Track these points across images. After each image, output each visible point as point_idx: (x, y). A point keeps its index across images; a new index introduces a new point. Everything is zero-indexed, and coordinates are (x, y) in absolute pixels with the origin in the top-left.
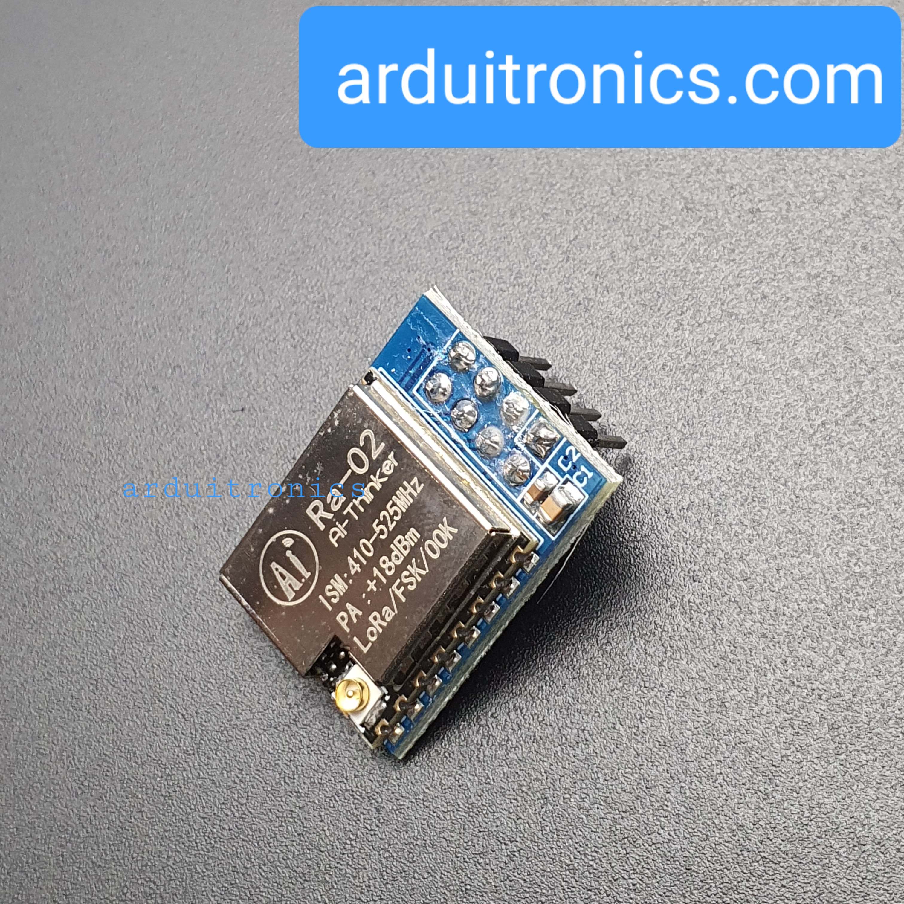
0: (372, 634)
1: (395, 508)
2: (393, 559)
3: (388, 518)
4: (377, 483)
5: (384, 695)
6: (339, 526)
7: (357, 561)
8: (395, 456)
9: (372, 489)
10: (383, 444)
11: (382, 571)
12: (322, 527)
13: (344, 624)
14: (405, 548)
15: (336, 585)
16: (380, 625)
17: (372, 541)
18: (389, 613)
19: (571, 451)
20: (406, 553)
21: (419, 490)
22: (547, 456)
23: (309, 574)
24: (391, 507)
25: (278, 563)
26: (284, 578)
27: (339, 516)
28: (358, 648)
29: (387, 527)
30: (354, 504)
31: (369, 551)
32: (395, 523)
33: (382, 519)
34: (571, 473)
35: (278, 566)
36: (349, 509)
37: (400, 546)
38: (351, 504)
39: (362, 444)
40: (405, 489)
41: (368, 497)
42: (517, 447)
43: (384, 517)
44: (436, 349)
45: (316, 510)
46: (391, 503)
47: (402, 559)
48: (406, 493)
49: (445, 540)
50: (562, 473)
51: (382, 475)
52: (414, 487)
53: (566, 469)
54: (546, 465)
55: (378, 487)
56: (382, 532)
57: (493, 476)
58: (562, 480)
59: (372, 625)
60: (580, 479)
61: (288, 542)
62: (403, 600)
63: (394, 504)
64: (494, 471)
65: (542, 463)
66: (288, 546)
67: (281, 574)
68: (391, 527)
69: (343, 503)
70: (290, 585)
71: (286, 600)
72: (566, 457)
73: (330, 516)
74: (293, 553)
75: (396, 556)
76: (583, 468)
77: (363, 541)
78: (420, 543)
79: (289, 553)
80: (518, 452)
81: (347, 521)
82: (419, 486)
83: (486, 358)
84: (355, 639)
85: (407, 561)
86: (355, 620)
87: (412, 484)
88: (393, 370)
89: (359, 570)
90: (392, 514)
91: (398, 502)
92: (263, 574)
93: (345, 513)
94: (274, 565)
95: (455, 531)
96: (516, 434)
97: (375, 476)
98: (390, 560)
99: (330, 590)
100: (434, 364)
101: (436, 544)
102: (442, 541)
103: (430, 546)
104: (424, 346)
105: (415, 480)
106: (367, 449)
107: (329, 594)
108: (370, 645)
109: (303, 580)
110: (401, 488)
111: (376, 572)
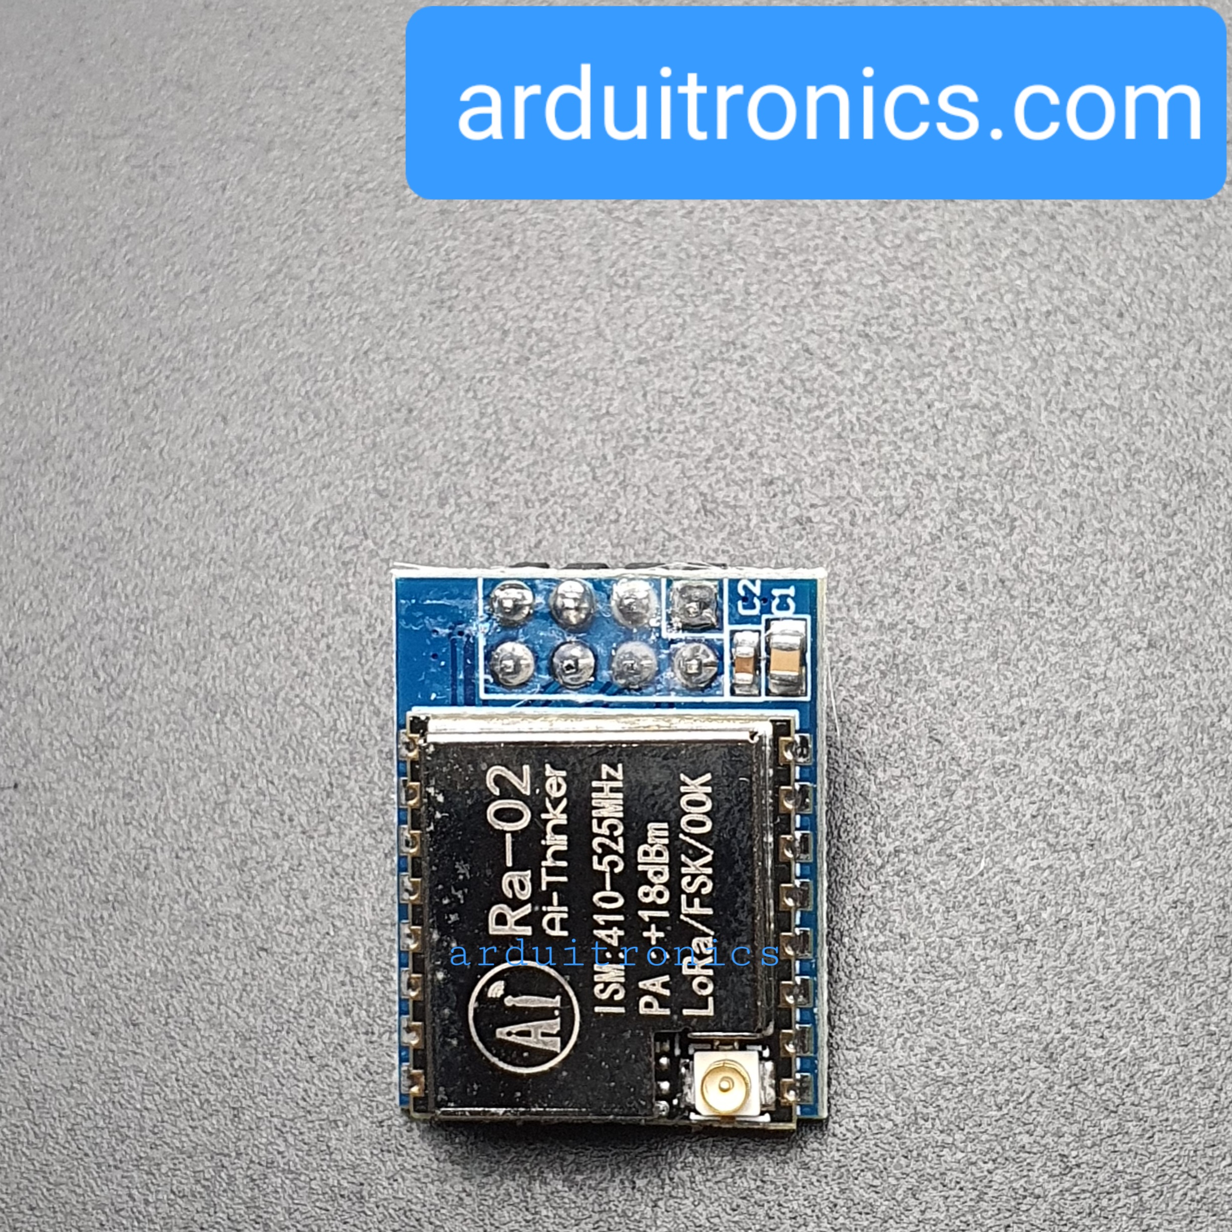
0: (703, 986)
1: (606, 823)
2: (654, 880)
3: (607, 842)
4: (556, 816)
5: (760, 1053)
6: (550, 909)
7: (609, 925)
8: (554, 767)
9: (557, 830)
10: (526, 768)
11: (653, 906)
12: (527, 931)
13: (656, 1010)
14: (659, 854)
15: (606, 978)
16: (704, 967)
17: (608, 886)
18: (704, 943)
19: (745, 587)
20: (665, 858)
21: (619, 775)
22: (720, 619)
23: (558, 998)
24: (600, 826)
25: (504, 1025)
26: (527, 1034)
27: (540, 898)
28: (700, 1017)
29: (616, 853)
30: (547, 868)
31: (615, 900)
32: (621, 840)
33: (599, 851)
34: (766, 610)
35: (507, 1029)
36: (545, 879)
37: (652, 858)
38: (543, 871)
39: (497, 792)
40: (601, 790)
41: (559, 842)
42: (673, 642)
43: (601, 845)
44: (468, 624)
45: (501, 920)
46: (595, 822)
47: (666, 869)
48: (606, 793)
49: (703, 798)
50: (756, 620)
51: (556, 803)
52: (610, 778)
53: (756, 612)
54: (727, 628)
55: (563, 820)
56: (613, 864)
57: (673, 698)
58: (762, 627)
59: (694, 977)
60: (783, 606)
61: (497, 990)
62: (709, 911)
63: (601, 820)
64: (668, 691)
65: (721, 630)
66: (501, 992)
67: (520, 1034)
68: (620, 848)
69: (532, 880)
70: (544, 1034)
71: (555, 1055)
72: (744, 599)
73: (527, 910)
74: (515, 996)
75: (656, 873)
76: (776, 592)
77: (598, 895)
78: (674, 830)
79: (509, 1001)
80: (679, 645)
81: (555, 895)
82: (616, 769)
83: (546, 580)
84: (686, 1012)
85: (675, 866)
86: (667, 992)
87: (604, 776)
88: (433, 696)
89: (622, 933)
90: (607, 833)
91: (604, 813)
92: (495, 1055)
93: (544, 888)
94: (501, 1033)
95: (708, 777)
96: (659, 629)
97: (547, 812)
98: (652, 885)
99: (602, 991)
100: (482, 642)
101: (696, 813)
102: (701, 804)
103: (690, 823)
104: (450, 635)
105: (605, 769)
106: (509, 791)
107: (605, 996)
108: (711, 999)
109: (557, 1013)
110: (594, 795)
111: (645, 915)
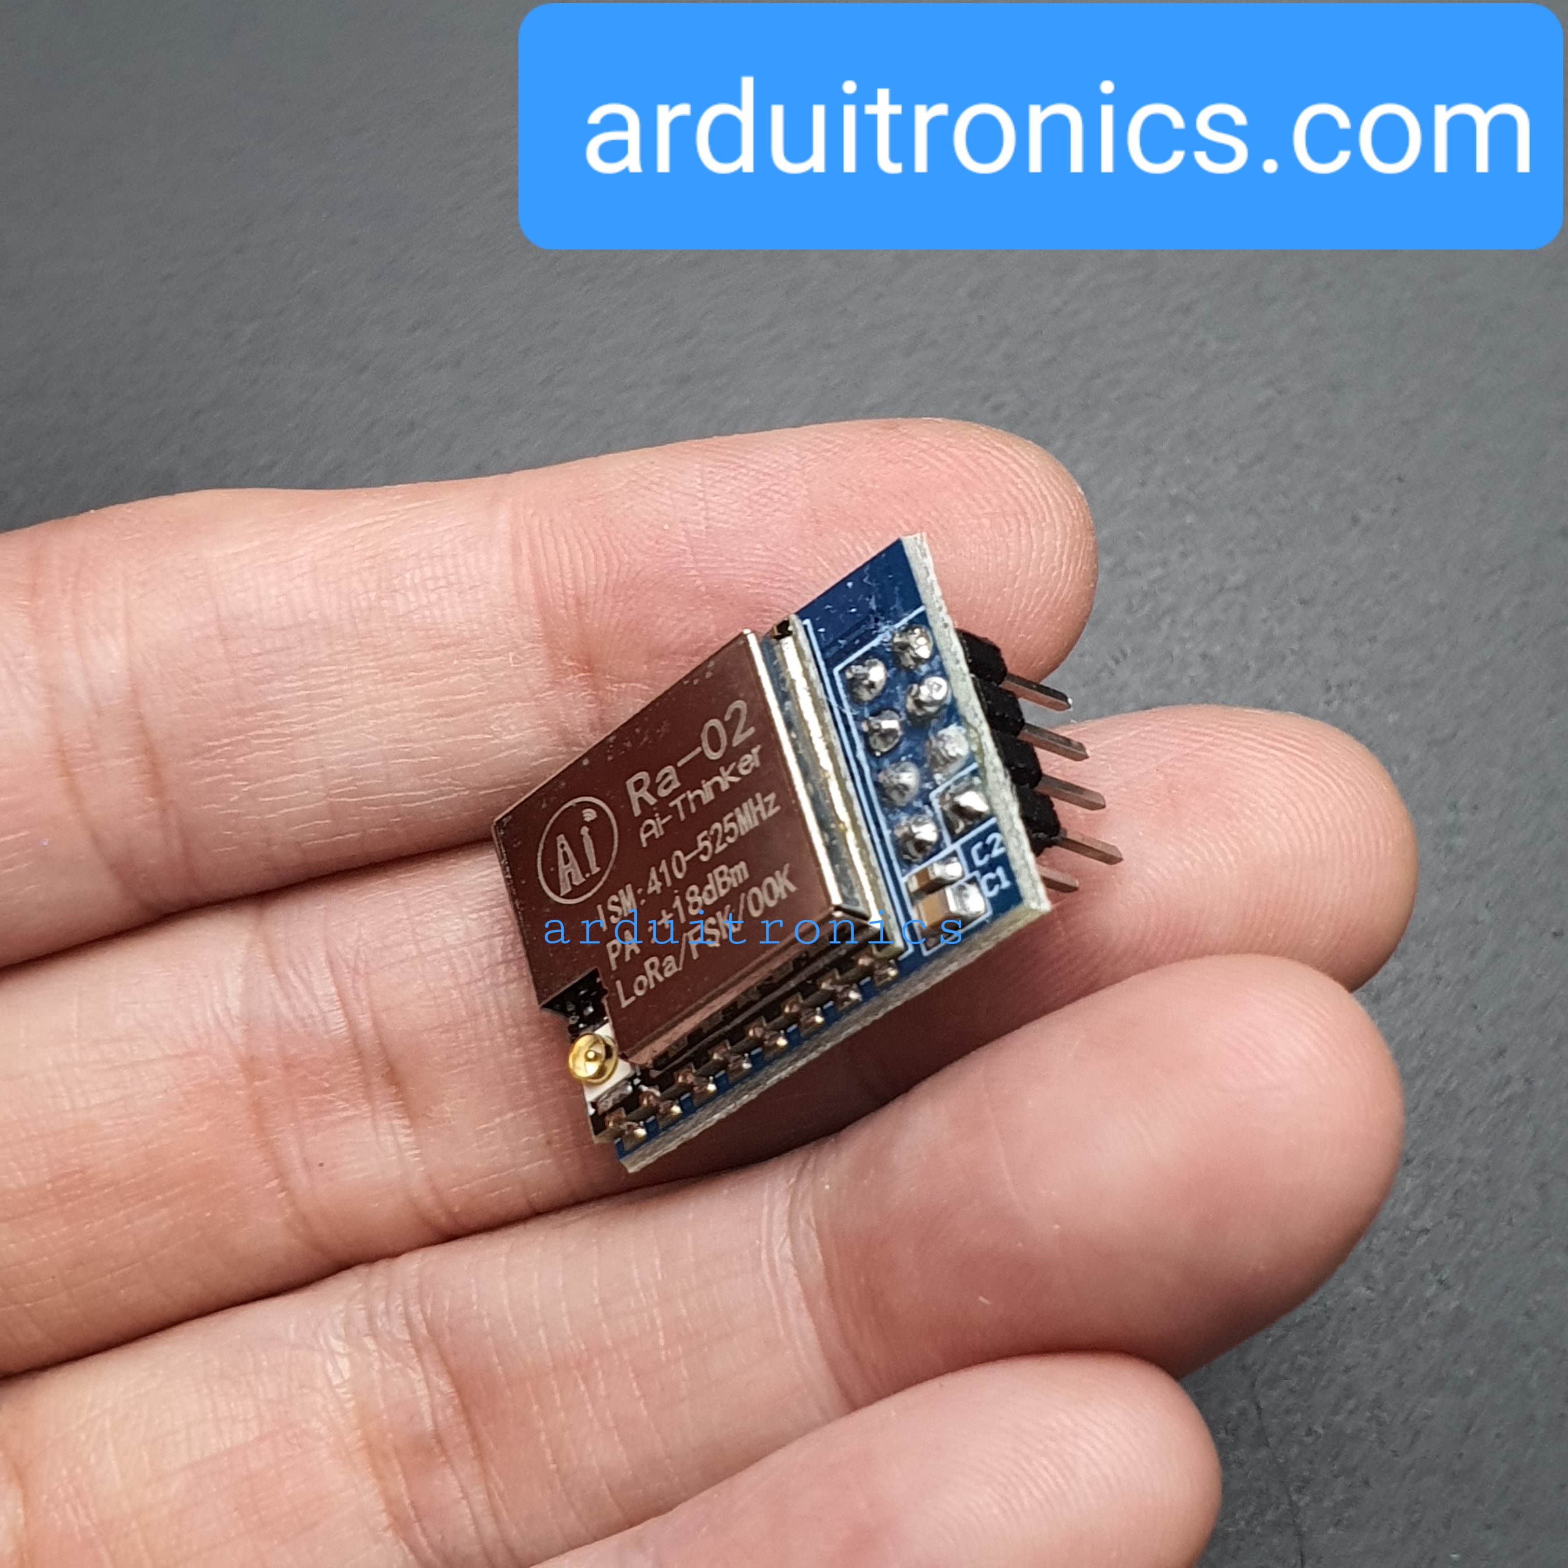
0: (641, 986)
1: (733, 825)
2: (705, 894)
3: (720, 836)
4: (725, 780)
5: (635, 1076)
6: (658, 819)
7: (661, 877)
8: (760, 753)
9: (716, 786)
10: (752, 730)
11: (685, 904)
12: (637, 812)
13: (613, 957)
14: (724, 885)
15: (624, 900)
16: (654, 978)
17: (689, 857)
18: (671, 966)
19: (994, 841)
20: (723, 892)
21: (772, 812)
22: (963, 834)
23: (598, 869)
24: (730, 820)
25: (567, 839)
26: (567, 861)
27: (663, 806)
28: (618, 996)
29: (714, 848)
30: (686, 798)
31: (680, 870)
32: (725, 845)
33: (712, 833)
34: (984, 871)
35: (565, 843)
36: (677, 802)
37: (720, 881)
38: (683, 796)
39: (727, 718)
40: (756, 804)
41: (707, 796)
42: (929, 804)
43: (716, 831)
44: (884, 621)
45: (638, 785)
46: (730, 815)
47: (715, 898)
48: (754, 810)
49: (776, 896)
50: (972, 867)
51: (735, 773)
52: (766, 805)
53: (979, 863)
54: (957, 846)
55: (725, 787)
56: (705, 851)
57: (886, 833)
58: (969, 876)
59: (645, 974)
60: (991, 884)
61: (589, 815)
62: (695, 956)
63: (734, 819)
64: (890, 826)
65: (954, 839)
66: (588, 819)
67: (565, 854)
68: (720, 848)
69: (675, 790)
70: (570, 874)
71: (557, 893)
72: (985, 846)
73: (652, 801)
74: (590, 833)
75: (710, 892)
76: (1000, 871)
77: (679, 853)
78: (744, 887)
79: (585, 830)
80: (929, 812)
81: (669, 817)
82: (775, 806)
83: (941, 663)
84: (618, 983)
85: (719, 905)
86: (628, 958)
87: (766, 799)
88: (822, 630)
89: (659, 891)
90: (726, 831)
91: (740, 818)
92: (545, 844)
93: (672, 804)
94: (561, 839)
95: (792, 888)
96: (936, 786)
97: (726, 769)
98: (700, 894)
99: (614, 903)
100: (875, 643)
101: (763, 898)
102: (771, 896)
103: (755, 897)
104: (872, 612)
105: (772, 797)
106: (730, 728)
107: (611, 908)
108: (633, 999)
109: (588, 875)
110: (750, 800)
111: (677, 903)
